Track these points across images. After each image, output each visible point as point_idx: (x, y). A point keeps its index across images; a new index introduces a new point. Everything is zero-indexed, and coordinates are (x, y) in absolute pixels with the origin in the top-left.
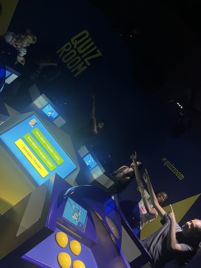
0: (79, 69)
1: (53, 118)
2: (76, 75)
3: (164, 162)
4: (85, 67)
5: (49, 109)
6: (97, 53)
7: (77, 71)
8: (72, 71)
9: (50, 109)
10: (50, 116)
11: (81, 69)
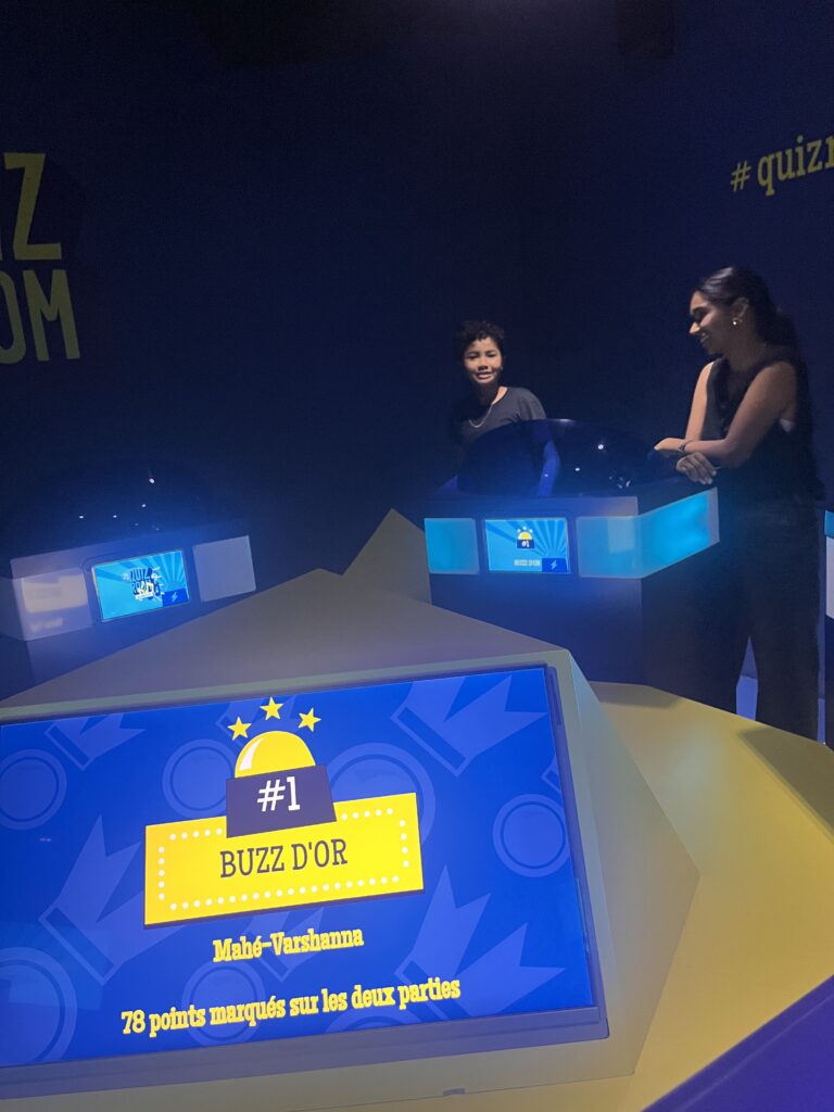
0: (51, 317)
1: (181, 592)
2: (72, 350)
3: (752, 182)
4: (59, 278)
5: (120, 579)
6: (20, 172)
7: (53, 329)
8: (43, 354)
9: (126, 576)
10: (160, 599)
11: (57, 302)
